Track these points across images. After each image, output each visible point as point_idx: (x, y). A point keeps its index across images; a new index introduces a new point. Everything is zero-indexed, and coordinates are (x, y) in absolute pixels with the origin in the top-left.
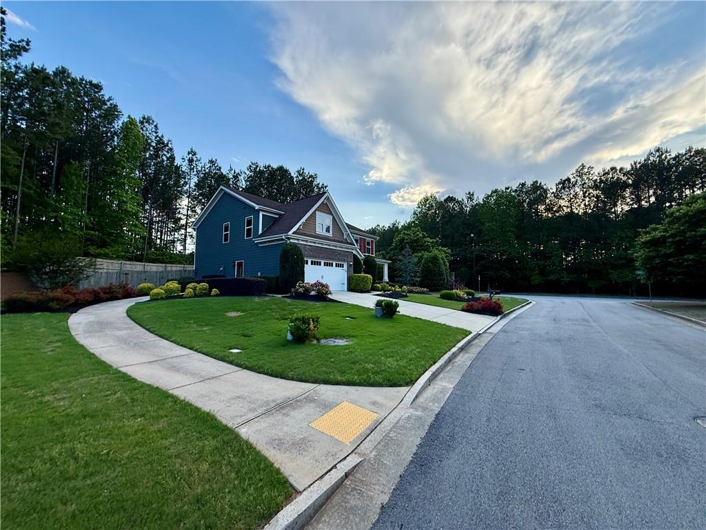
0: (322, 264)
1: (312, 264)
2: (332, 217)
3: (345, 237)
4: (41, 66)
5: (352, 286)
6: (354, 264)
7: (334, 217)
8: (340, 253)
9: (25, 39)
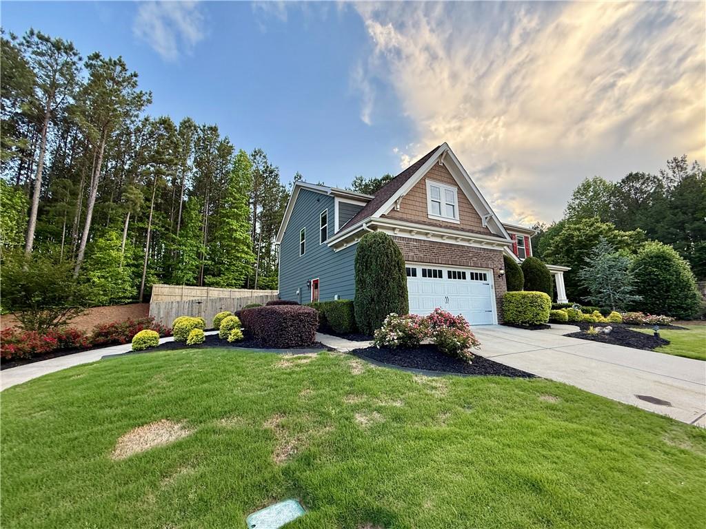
0: (445, 274)
1: (424, 275)
2: (455, 189)
3: (485, 223)
4: (167, 116)
5: (510, 316)
6: (506, 272)
7: (459, 189)
8: (478, 253)
9: (148, 92)
